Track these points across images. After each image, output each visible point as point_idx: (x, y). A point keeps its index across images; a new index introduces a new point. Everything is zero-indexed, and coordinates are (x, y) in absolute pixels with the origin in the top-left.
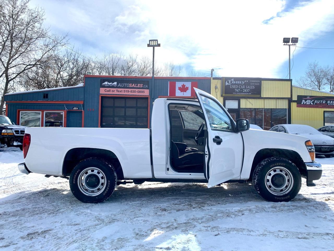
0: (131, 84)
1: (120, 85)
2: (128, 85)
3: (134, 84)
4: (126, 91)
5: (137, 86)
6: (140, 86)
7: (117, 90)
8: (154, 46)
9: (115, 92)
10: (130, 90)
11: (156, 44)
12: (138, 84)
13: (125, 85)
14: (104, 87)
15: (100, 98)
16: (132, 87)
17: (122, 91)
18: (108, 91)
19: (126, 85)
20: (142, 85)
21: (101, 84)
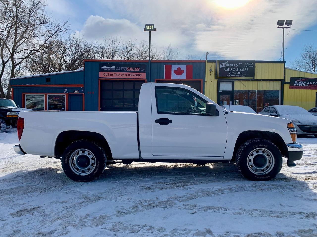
0: (129, 68)
1: (117, 69)
2: (126, 69)
3: (131, 68)
4: (124, 74)
5: (134, 69)
6: (137, 70)
7: (115, 74)
8: (150, 31)
9: (113, 76)
10: (127, 73)
11: (152, 29)
12: (136, 68)
13: (122, 69)
14: (103, 70)
15: (99, 81)
16: (130, 70)
17: (120, 74)
18: (107, 75)
19: (124, 69)
20: (139, 68)
21: (100, 68)
